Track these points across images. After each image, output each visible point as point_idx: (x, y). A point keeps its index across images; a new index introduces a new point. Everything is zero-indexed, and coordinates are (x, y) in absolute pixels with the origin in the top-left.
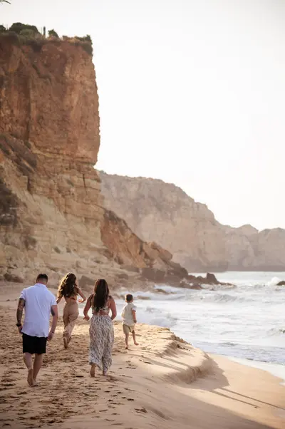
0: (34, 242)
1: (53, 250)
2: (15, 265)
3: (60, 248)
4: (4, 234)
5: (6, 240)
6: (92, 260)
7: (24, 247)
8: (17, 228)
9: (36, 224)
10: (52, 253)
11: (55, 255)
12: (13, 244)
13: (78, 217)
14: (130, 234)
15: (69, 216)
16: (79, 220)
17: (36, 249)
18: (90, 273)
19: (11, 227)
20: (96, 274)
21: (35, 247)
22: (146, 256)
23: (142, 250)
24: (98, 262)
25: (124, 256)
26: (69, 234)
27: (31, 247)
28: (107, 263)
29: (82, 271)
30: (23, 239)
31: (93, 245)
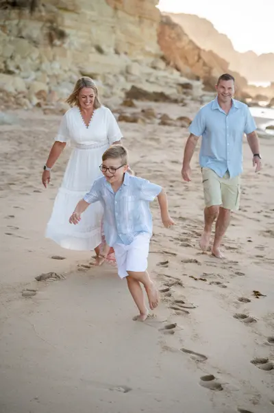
0: (62, 35)
1: (93, 50)
2: (18, 68)
3: (104, 47)
4: (15, 22)
5: (20, 31)
6: (147, 65)
7: (47, 42)
8: (36, 14)
9: (66, 9)
10: (91, 52)
11: (95, 56)
12: (30, 38)
13: (131, 15)
14: (187, 41)
15: (120, 14)
16: (132, 19)
17: (66, 46)
18: (144, 81)
19: (27, 11)
20: (152, 83)
21: (63, 43)
22: (204, 64)
23: (200, 58)
24: (155, 68)
25: (181, 64)
26: (118, 32)
27: (57, 42)
28: (165, 70)
29: (132, 78)
30: (46, 31)
31: (148, 49)
